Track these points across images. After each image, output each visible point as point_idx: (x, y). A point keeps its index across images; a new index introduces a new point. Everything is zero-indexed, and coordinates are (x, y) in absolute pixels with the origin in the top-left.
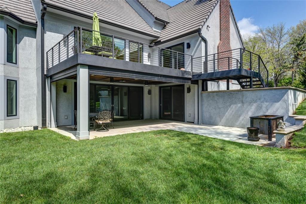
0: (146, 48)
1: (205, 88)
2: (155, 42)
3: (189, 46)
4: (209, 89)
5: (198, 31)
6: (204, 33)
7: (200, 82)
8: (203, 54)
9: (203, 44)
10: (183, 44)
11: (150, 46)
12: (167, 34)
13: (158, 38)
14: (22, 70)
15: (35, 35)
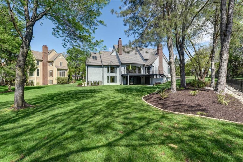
1: (153, 77)
2: (144, 65)
5: (152, 65)
8: (153, 70)
9: (153, 67)
10: (149, 67)
11: (143, 66)
12: (147, 63)
13: (145, 64)
14: (117, 74)
15: (119, 68)
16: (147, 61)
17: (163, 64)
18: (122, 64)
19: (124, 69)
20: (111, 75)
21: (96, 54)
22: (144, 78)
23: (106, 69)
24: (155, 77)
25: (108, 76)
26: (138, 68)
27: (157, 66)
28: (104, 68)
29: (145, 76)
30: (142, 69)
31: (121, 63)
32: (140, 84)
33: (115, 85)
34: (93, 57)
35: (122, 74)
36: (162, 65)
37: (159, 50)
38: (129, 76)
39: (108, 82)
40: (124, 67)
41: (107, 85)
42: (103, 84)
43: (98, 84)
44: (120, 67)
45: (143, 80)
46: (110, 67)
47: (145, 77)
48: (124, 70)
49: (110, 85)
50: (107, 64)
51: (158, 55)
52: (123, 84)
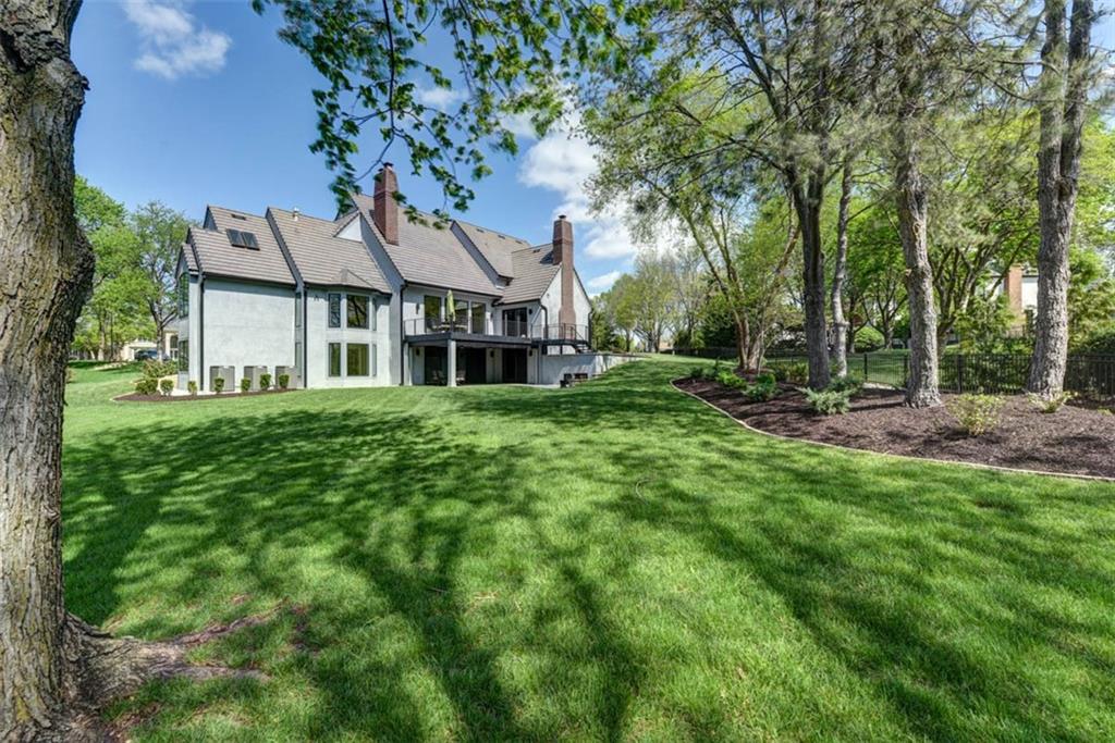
0: (489, 307)
1: (544, 352)
2: (496, 301)
3: (531, 312)
4: (549, 353)
5: (538, 300)
6: (544, 302)
7: (540, 348)
8: (543, 323)
9: (543, 311)
10: (525, 309)
11: (493, 306)
12: (511, 295)
13: (501, 297)
14: (380, 335)
15: (388, 303)
16: (508, 284)
17: (575, 300)
18: (408, 288)
19: (417, 313)
20: (347, 336)
21: (244, 218)
22: (499, 355)
23: (318, 307)
24: (553, 351)
25: (331, 345)
26: (473, 309)
27: (555, 305)
28: (310, 300)
29: (501, 346)
30: (488, 315)
31: (406, 281)
32: (483, 381)
33: (369, 386)
34: (232, 234)
35: (407, 337)
36: (572, 307)
37: (563, 245)
38: (453, 346)
39: (334, 370)
40: (415, 305)
41: (326, 387)
42: (305, 386)
43: (283, 382)
44: (396, 298)
45: (494, 365)
46: (343, 294)
47: (504, 350)
48: (415, 316)
49: (345, 386)
50: (327, 283)
51: (558, 264)
52: (410, 384)
